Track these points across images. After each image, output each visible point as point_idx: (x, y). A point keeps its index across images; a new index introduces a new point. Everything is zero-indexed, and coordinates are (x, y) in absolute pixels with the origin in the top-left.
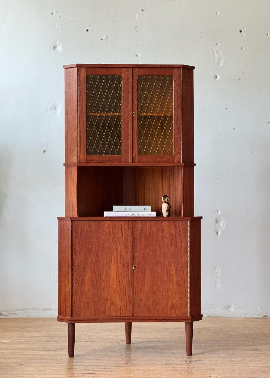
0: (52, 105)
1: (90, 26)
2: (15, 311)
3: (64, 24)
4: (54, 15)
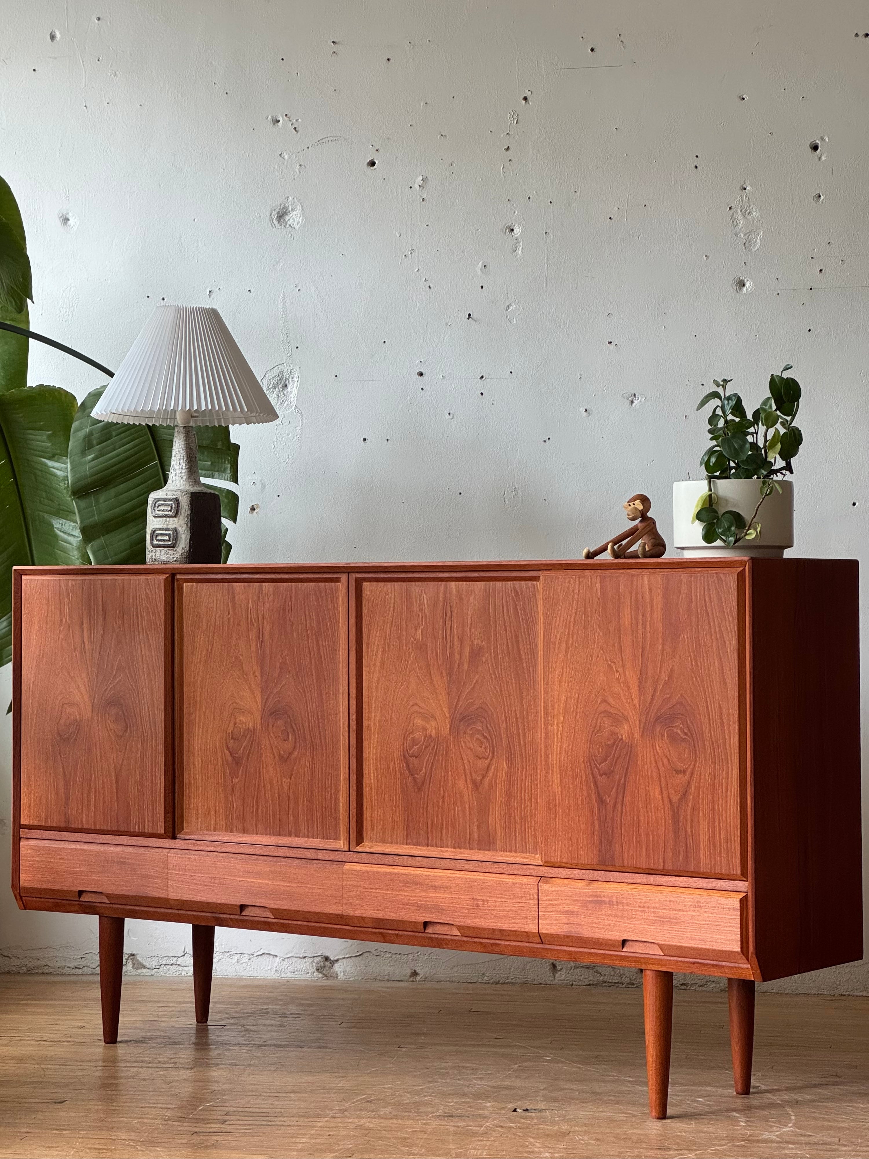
0: (273, 378)
1: (377, 150)
2: (179, 957)
3: (306, 149)
4: (279, 124)
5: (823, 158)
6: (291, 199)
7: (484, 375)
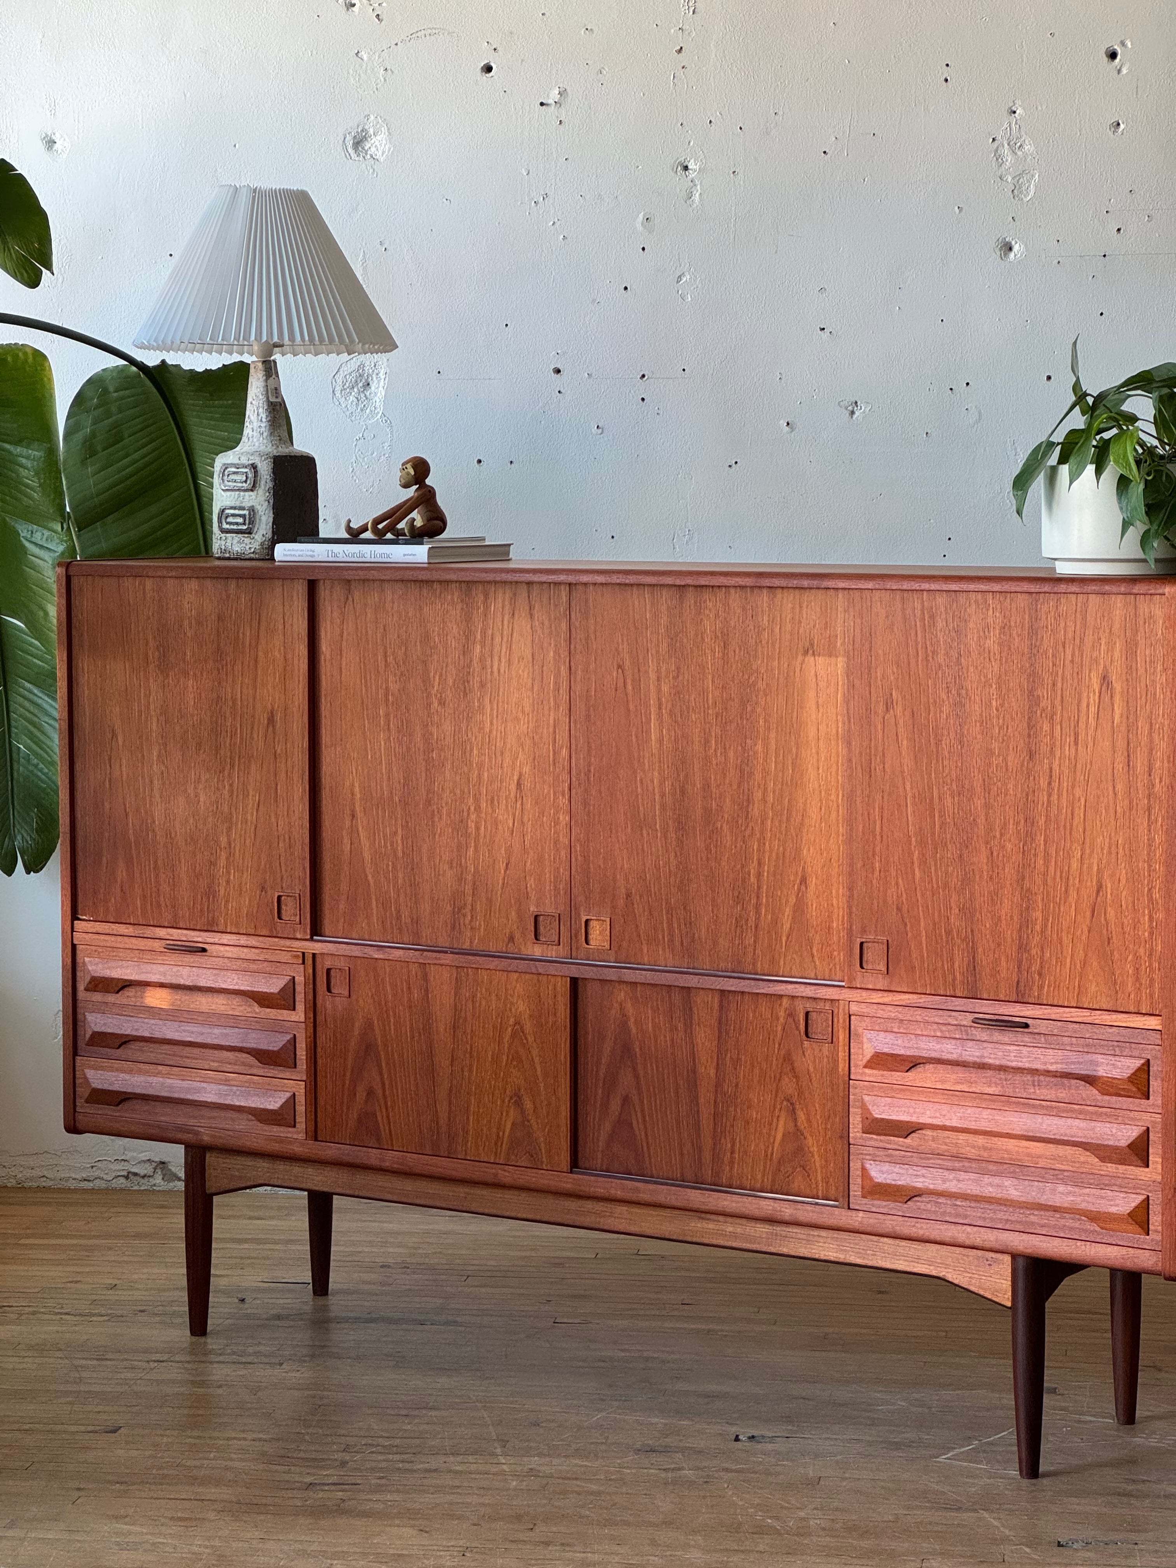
0: (350, 374)
1: (495, 49)
3: (393, 46)
4: (354, 9)
5: (1124, 71)
6: (372, 117)
7: (646, 373)
